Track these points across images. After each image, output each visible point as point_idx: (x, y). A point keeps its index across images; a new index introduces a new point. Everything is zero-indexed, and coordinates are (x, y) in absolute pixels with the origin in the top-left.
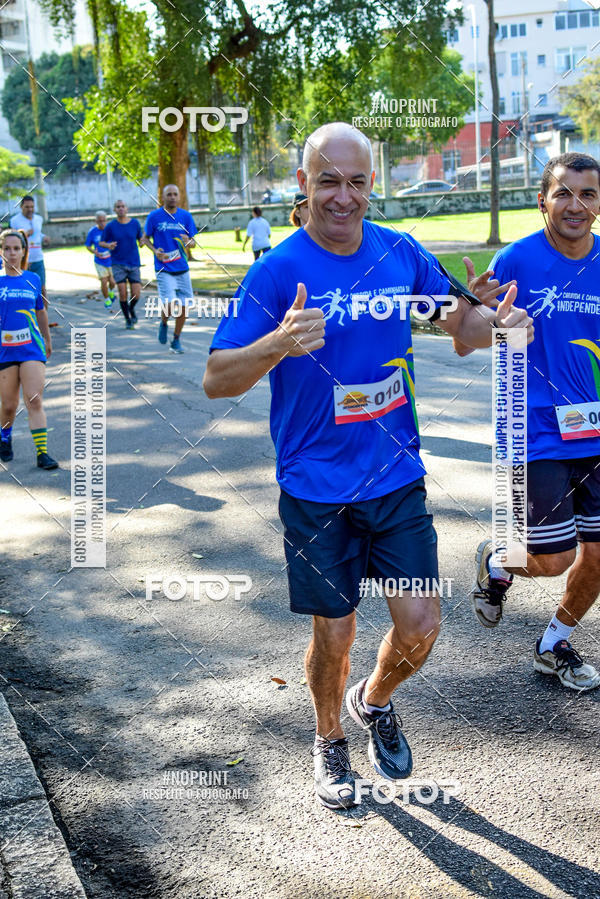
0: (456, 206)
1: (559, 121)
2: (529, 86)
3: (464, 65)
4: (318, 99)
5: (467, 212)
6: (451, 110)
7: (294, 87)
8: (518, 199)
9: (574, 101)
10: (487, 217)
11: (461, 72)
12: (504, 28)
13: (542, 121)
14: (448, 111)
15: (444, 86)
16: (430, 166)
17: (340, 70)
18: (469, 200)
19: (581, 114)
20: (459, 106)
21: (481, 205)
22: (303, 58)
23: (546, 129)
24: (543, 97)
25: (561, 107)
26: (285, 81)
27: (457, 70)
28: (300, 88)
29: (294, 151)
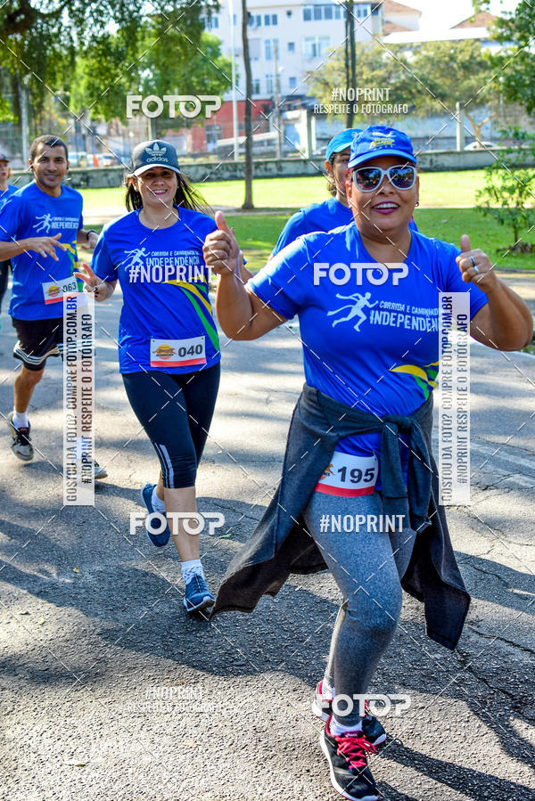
0: (216, 174)
1: (306, 101)
2: (280, 69)
3: (223, 49)
4: (90, 75)
5: (226, 180)
6: (212, 89)
7: (66, 63)
8: (270, 169)
9: (319, 84)
10: (241, 185)
11: (220, 55)
12: (259, 18)
13: (293, 101)
14: (209, 89)
15: (205, 67)
16: (194, 137)
17: (109, 49)
18: (227, 170)
19: (325, 96)
20: (219, 86)
21: (238, 174)
22: (75, 38)
23: (295, 108)
24: (293, 80)
25: (308, 89)
26: (58, 56)
27: (216, 53)
28: (73, 63)
29: (72, 121)
